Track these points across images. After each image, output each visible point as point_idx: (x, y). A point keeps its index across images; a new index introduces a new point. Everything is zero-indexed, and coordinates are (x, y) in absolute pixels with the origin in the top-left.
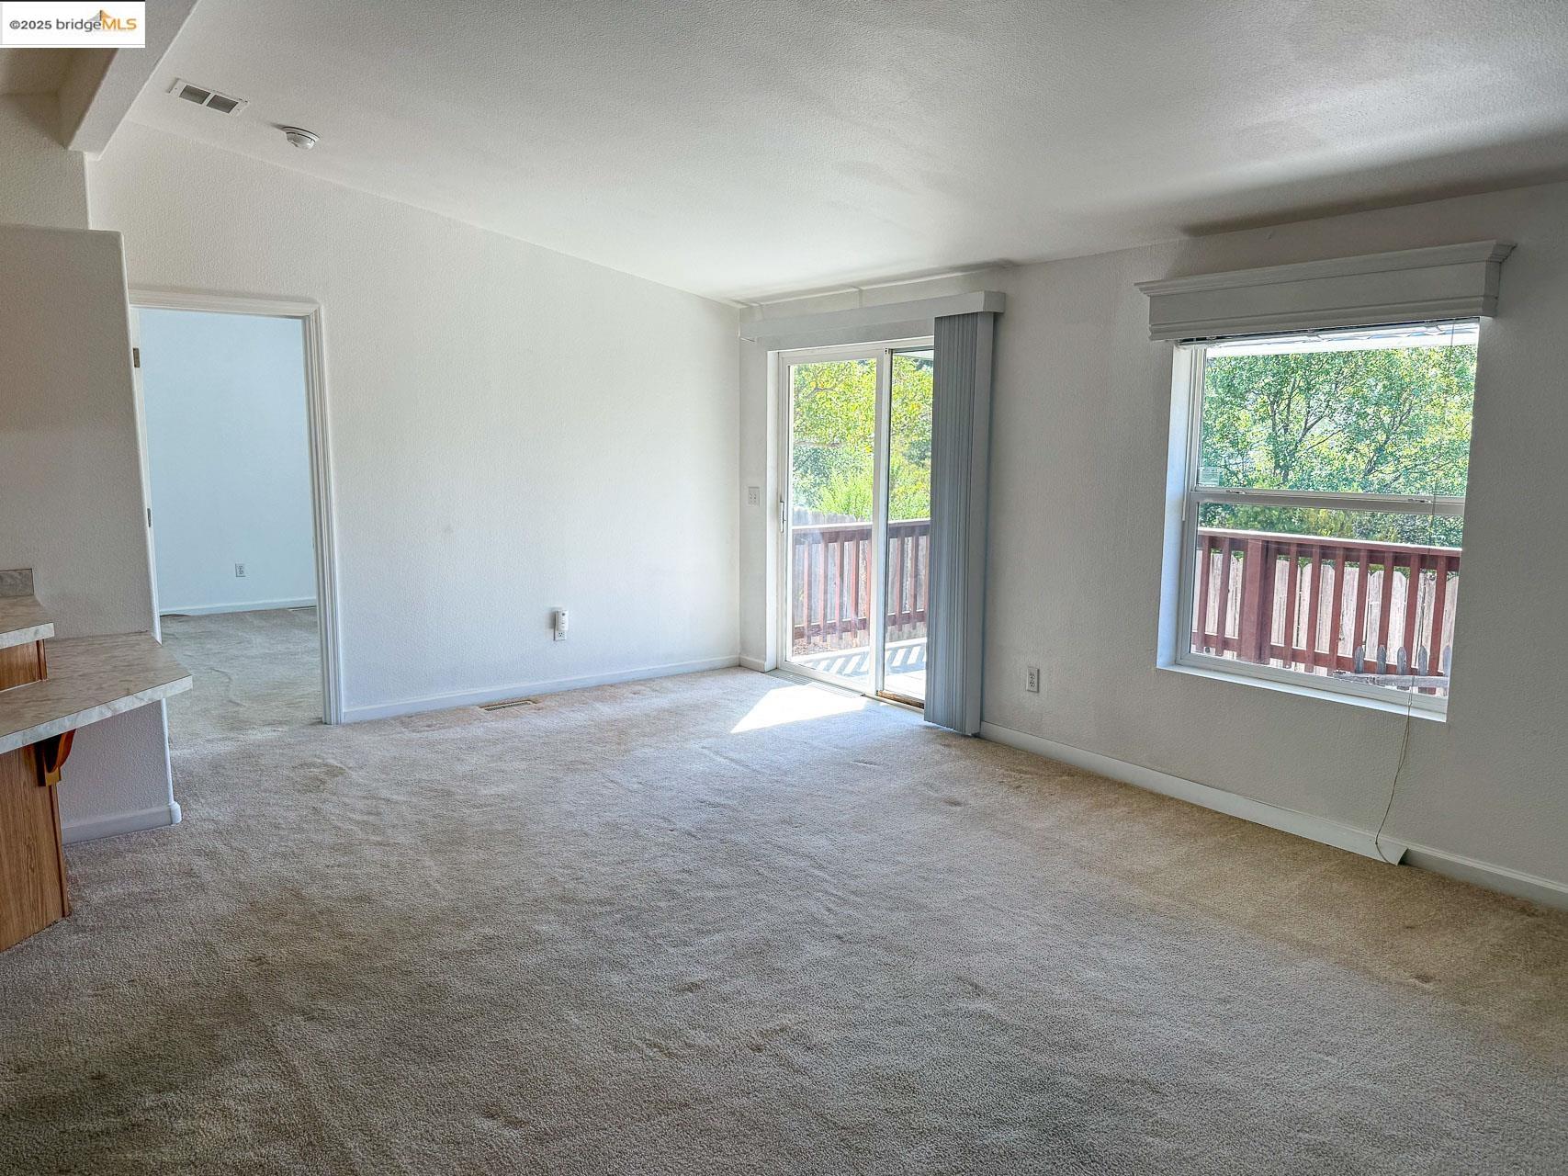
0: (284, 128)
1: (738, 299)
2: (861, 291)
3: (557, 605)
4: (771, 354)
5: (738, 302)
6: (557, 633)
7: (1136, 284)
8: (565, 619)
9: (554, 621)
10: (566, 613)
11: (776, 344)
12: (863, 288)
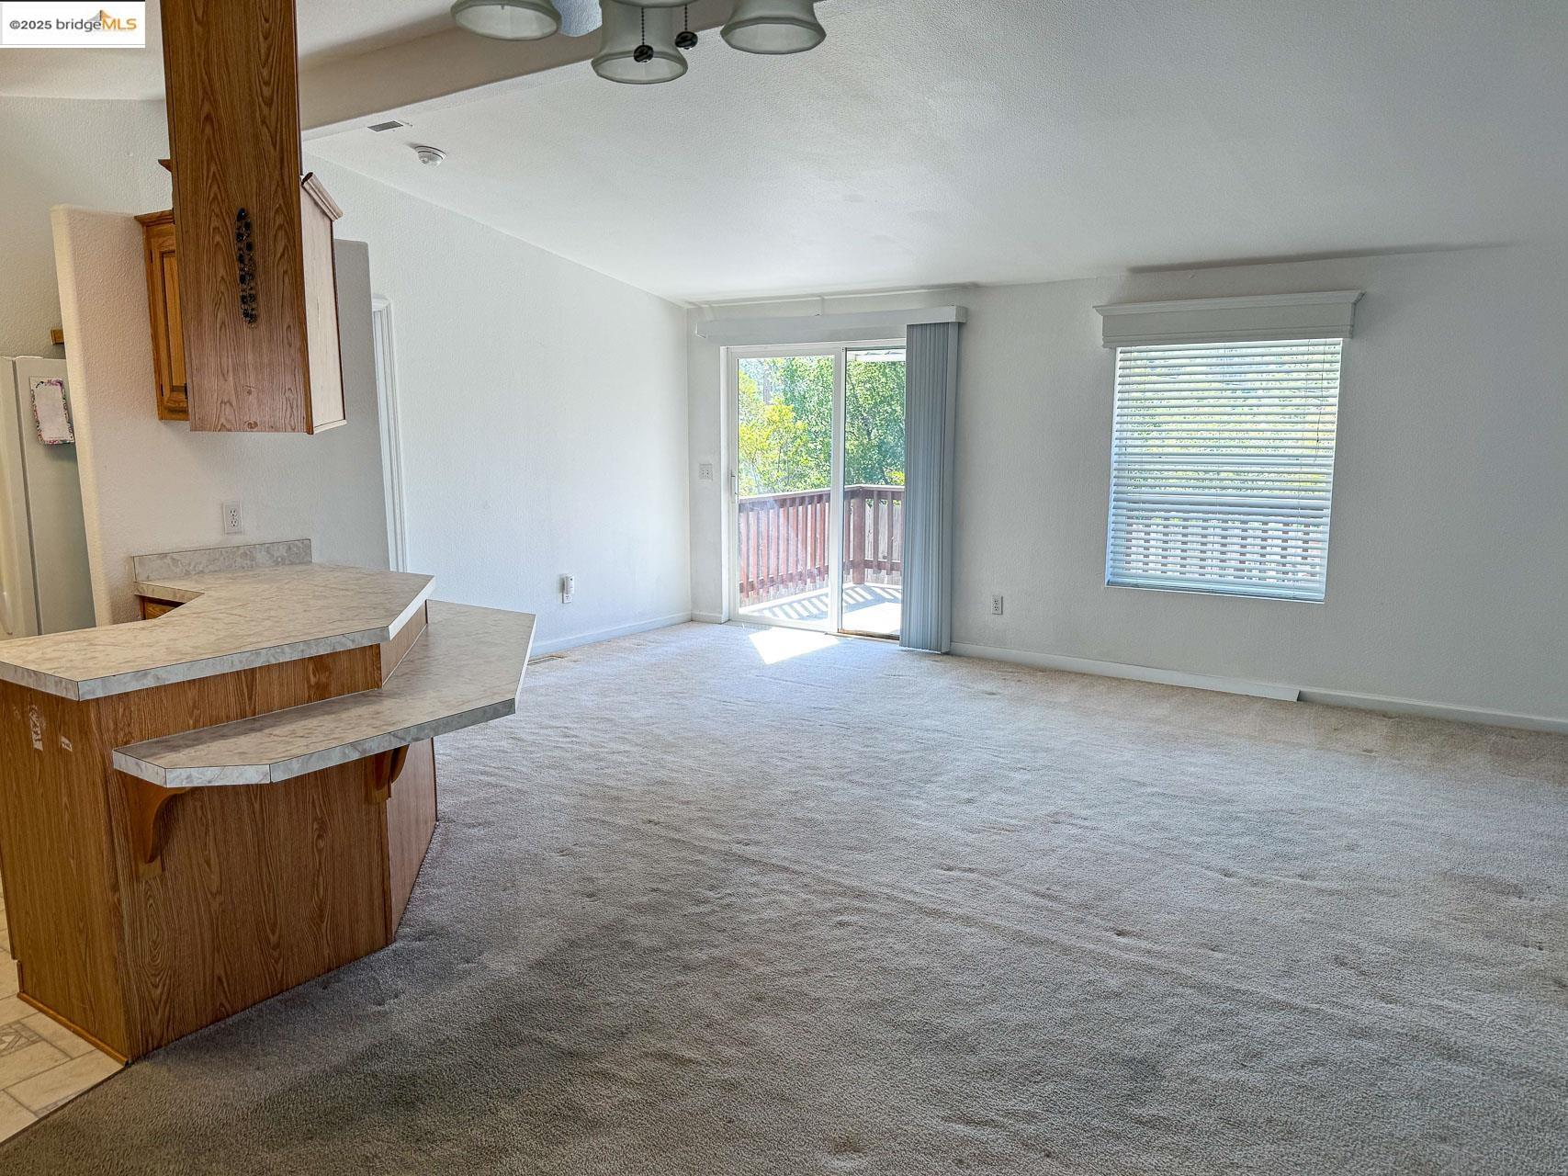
0: (416, 147)
1: (690, 301)
2: (823, 299)
3: (565, 572)
4: (723, 349)
5: (690, 303)
6: (565, 595)
7: (1094, 307)
8: (573, 583)
9: (563, 586)
10: (573, 578)
11: (728, 341)
12: (826, 297)
